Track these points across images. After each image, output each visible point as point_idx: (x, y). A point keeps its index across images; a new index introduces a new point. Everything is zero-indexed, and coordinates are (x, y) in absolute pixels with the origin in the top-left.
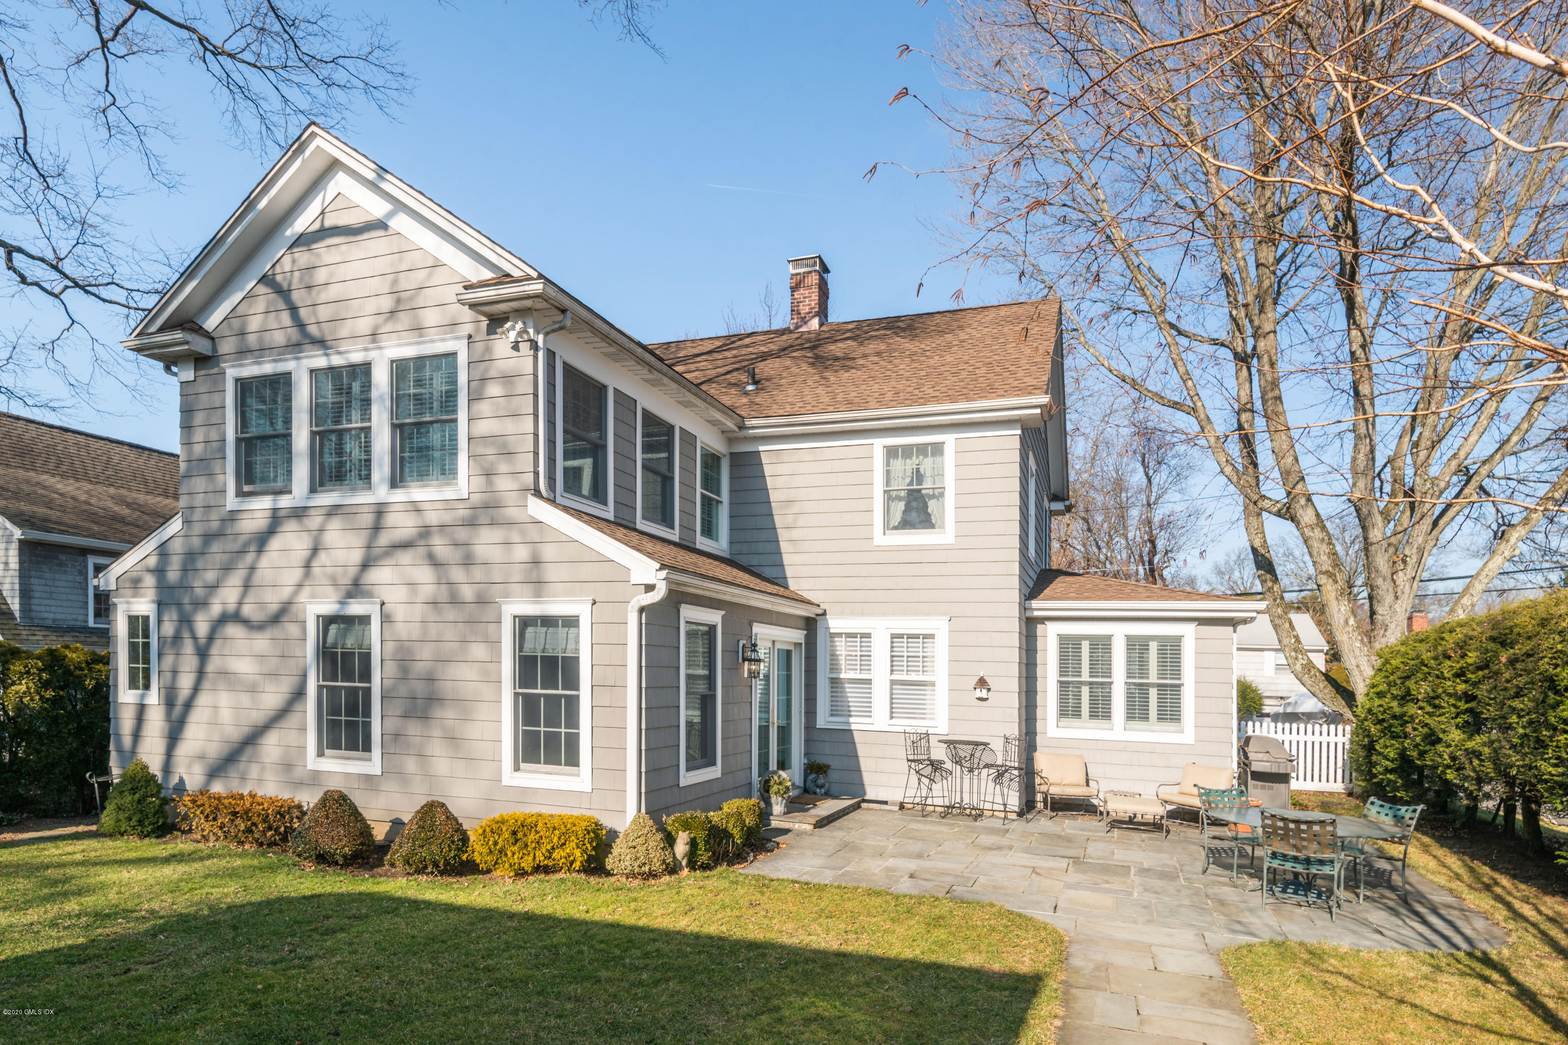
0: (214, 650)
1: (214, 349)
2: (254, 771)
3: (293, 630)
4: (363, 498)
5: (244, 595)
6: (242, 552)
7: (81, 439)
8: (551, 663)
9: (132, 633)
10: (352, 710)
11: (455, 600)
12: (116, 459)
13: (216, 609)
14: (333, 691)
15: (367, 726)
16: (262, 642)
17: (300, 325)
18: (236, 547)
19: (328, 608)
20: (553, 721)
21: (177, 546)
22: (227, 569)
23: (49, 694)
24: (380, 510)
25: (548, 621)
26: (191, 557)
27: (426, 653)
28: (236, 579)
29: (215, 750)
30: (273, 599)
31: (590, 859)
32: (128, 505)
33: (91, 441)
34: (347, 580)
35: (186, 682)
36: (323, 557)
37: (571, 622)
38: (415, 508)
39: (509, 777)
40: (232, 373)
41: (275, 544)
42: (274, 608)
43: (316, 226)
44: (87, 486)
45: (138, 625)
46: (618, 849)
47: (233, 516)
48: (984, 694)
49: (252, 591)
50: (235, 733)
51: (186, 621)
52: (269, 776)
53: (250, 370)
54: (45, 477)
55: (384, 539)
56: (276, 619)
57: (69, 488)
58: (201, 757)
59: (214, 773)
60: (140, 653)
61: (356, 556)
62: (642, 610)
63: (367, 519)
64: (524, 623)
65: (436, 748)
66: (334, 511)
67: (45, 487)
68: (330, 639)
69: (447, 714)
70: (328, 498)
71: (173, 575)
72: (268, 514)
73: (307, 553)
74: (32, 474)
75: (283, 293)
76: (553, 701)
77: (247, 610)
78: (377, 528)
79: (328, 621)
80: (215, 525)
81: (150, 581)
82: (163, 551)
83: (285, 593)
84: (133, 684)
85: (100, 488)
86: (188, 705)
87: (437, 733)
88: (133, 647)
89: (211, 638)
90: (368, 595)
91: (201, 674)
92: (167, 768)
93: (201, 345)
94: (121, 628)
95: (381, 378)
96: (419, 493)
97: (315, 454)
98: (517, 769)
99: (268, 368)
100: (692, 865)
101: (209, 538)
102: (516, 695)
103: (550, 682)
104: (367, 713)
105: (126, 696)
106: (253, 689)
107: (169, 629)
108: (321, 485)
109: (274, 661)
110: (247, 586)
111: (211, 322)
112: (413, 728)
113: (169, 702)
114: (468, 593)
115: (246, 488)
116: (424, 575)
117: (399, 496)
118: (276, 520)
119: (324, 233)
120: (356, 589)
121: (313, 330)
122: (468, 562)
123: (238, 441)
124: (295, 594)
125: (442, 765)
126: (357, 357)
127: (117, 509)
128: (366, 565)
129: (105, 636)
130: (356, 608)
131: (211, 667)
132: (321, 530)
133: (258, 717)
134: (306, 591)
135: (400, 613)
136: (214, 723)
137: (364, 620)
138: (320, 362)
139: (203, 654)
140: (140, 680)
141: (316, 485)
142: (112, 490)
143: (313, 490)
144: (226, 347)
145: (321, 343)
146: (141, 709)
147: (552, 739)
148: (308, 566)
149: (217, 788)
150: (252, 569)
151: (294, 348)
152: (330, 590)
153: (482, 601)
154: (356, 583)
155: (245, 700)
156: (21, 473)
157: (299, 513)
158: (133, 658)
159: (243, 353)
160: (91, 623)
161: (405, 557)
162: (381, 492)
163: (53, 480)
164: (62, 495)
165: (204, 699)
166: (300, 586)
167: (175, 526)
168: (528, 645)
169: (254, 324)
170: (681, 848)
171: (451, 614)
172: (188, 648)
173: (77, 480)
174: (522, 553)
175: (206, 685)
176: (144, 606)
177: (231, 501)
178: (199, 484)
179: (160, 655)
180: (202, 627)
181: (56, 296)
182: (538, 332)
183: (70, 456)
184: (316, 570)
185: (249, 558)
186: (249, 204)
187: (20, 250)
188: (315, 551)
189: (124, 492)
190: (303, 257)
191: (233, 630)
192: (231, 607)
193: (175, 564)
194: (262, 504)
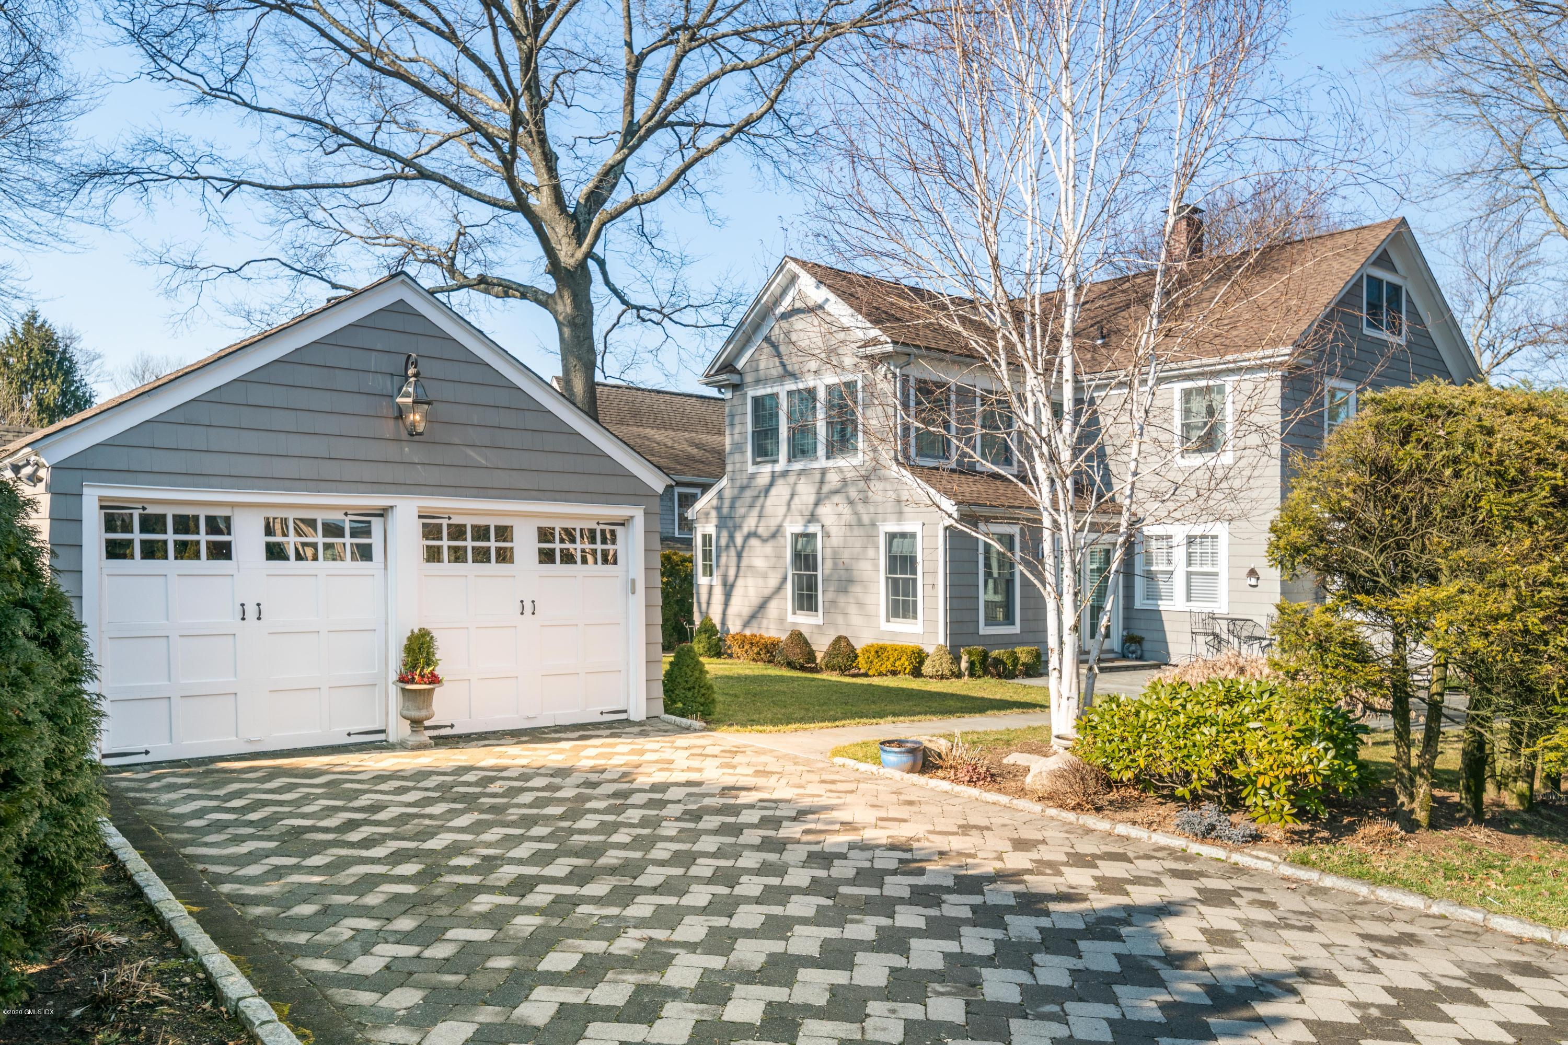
0: (745, 554)
1: (742, 380)
2: (765, 623)
3: (782, 540)
4: (816, 465)
5: (759, 522)
6: (758, 497)
7: (668, 397)
8: (904, 559)
9: (704, 544)
10: (809, 588)
11: (860, 524)
12: (688, 409)
13: (745, 530)
14: (800, 576)
15: (816, 596)
16: (768, 548)
17: (783, 365)
18: (755, 493)
19: (798, 529)
20: (906, 594)
21: (728, 494)
22: (751, 506)
23: (665, 579)
24: (824, 472)
25: (903, 535)
26: (734, 500)
27: (846, 554)
28: (755, 512)
29: (746, 611)
30: (773, 523)
31: (915, 668)
32: (697, 446)
33: (674, 398)
34: (808, 513)
35: (732, 572)
36: (796, 500)
37: (913, 536)
38: (840, 470)
39: (885, 626)
40: (751, 393)
41: (774, 491)
42: (773, 529)
43: (790, 308)
44: (671, 433)
45: (706, 539)
46: (928, 662)
47: (753, 476)
48: (1253, 581)
49: (763, 520)
50: (755, 601)
51: (732, 537)
52: (772, 626)
53: (761, 392)
54: (648, 430)
55: (826, 489)
56: (774, 536)
57: (662, 437)
58: (740, 615)
59: (746, 624)
60: (707, 555)
61: (812, 499)
62: (946, 528)
63: (818, 477)
64: (892, 537)
65: (852, 609)
66: (801, 473)
67: (648, 439)
68: (799, 547)
69: (856, 589)
70: (797, 466)
71: (725, 511)
72: (769, 475)
73: (788, 497)
74: (641, 429)
75: (775, 346)
76: (906, 581)
77: (761, 531)
78: (822, 482)
79: (797, 537)
80: (745, 482)
81: (714, 514)
82: (720, 495)
83: (778, 521)
84: (704, 574)
85: (680, 434)
86: (732, 586)
87: (852, 600)
88: (704, 552)
89: (743, 547)
90: (818, 521)
91: (738, 567)
92: (723, 623)
93: (735, 379)
94: (699, 541)
95: (822, 395)
96: (840, 462)
97: (792, 440)
98: (888, 621)
99: (769, 391)
100: (972, 675)
101: (743, 488)
102: (887, 578)
103: (904, 571)
104: (816, 590)
105: (702, 581)
106: (765, 576)
107: (723, 542)
108: (794, 457)
109: (774, 559)
110: (760, 516)
111: (740, 365)
112: (842, 599)
113: (725, 584)
114: (866, 519)
115: (759, 459)
116: (846, 510)
117: (831, 463)
118: (774, 477)
119: (794, 312)
120: (813, 518)
121: (789, 368)
122: (865, 501)
123: (754, 432)
124: (783, 520)
125: (856, 619)
126: (811, 384)
127: (689, 449)
128: (817, 504)
129: (688, 543)
130: (812, 529)
131: (744, 563)
132: (795, 484)
133: (767, 592)
134: (788, 519)
135: (834, 531)
136: (745, 596)
137: (814, 535)
138: (793, 387)
139: (739, 556)
140: (708, 571)
141: (792, 457)
142: (686, 434)
143: (789, 461)
144: (749, 378)
145: (793, 376)
146: (711, 587)
147: (905, 602)
148: (789, 505)
149: (748, 632)
150: (763, 506)
151: (781, 379)
152: (799, 518)
153: (873, 524)
154: (812, 515)
155: (760, 582)
156: (635, 429)
157: (785, 474)
158: (704, 559)
159: (758, 382)
160: (677, 535)
161: (836, 499)
162: (822, 462)
163: (653, 432)
164: (658, 443)
165: (740, 582)
166: (785, 516)
167: (724, 482)
168: (894, 549)
169: (762, 365)
170: (964, 665)
171: (857, 531)
172: (733, 552)
173: (666, 429)
174: (892, 495)
175: (741, 573)
176: (711, 529)
177: (751, 469)
178: (737, 457)
179: (718, 557)
180: (739, 540)
181: (658, 324)
182: (896, 367)
183: (661, 412)
184: (793, 507)
185: (761, 499)
186: (758, 301)
187: (644, 308)
188: (792, 495)
189: (693, 435)
190: (784, 324)
191: (754, 542)
192: (753, 529)
193: (727, 504)
194: (767, 469)
